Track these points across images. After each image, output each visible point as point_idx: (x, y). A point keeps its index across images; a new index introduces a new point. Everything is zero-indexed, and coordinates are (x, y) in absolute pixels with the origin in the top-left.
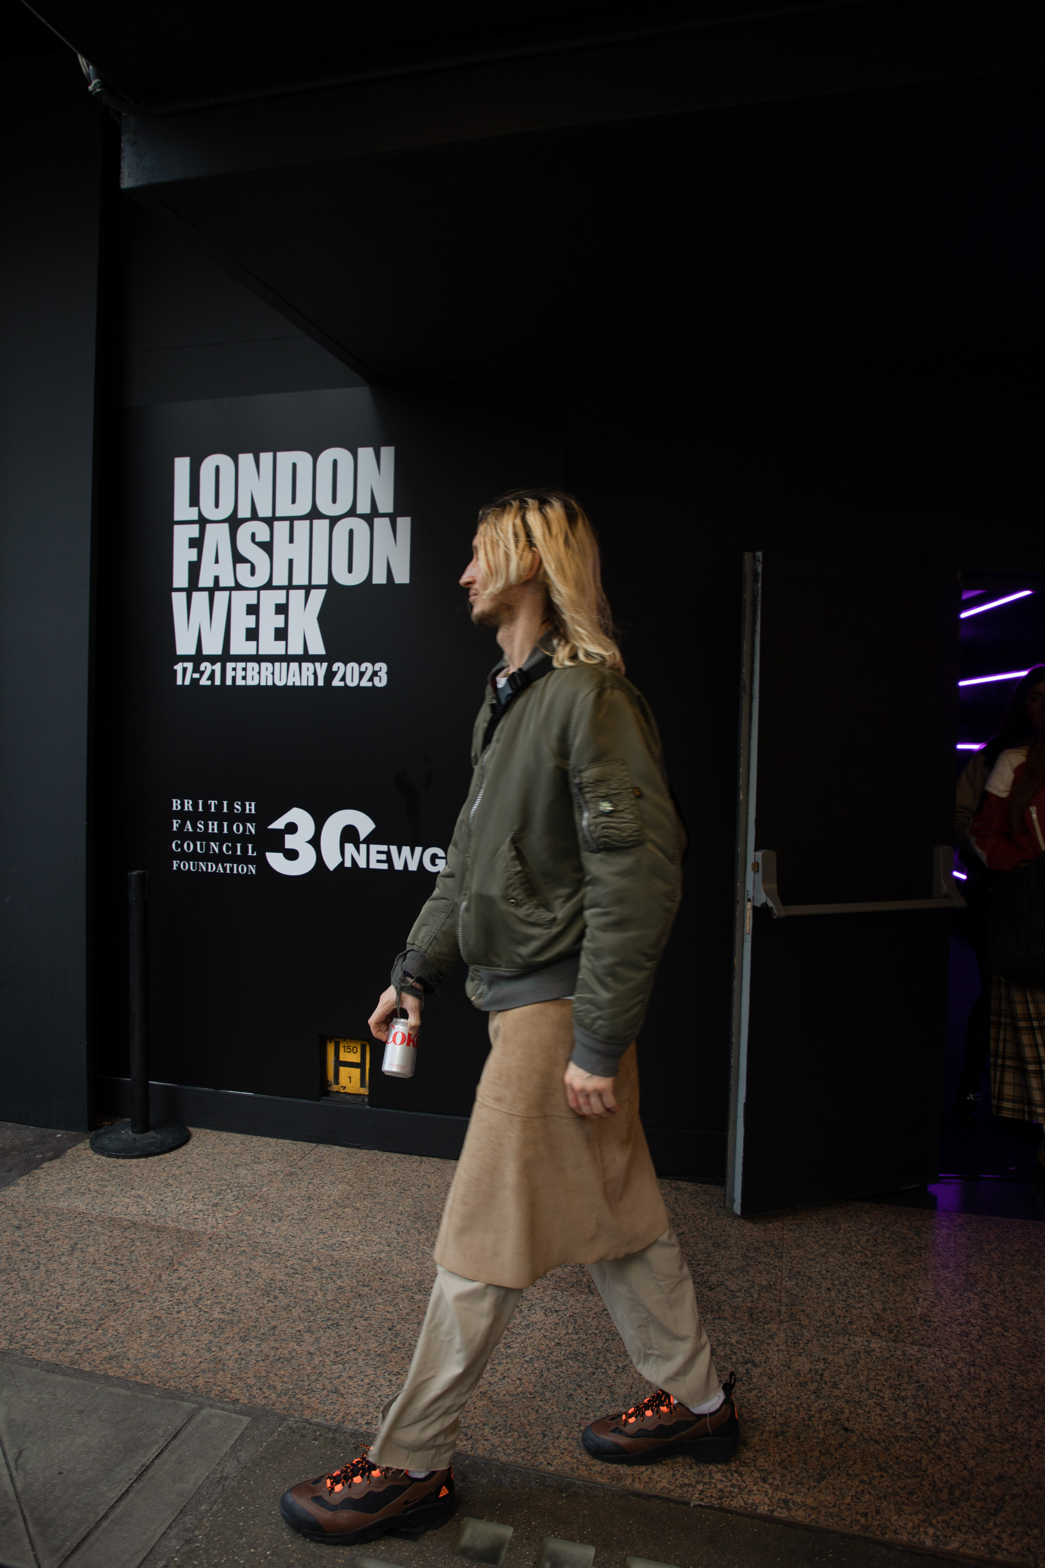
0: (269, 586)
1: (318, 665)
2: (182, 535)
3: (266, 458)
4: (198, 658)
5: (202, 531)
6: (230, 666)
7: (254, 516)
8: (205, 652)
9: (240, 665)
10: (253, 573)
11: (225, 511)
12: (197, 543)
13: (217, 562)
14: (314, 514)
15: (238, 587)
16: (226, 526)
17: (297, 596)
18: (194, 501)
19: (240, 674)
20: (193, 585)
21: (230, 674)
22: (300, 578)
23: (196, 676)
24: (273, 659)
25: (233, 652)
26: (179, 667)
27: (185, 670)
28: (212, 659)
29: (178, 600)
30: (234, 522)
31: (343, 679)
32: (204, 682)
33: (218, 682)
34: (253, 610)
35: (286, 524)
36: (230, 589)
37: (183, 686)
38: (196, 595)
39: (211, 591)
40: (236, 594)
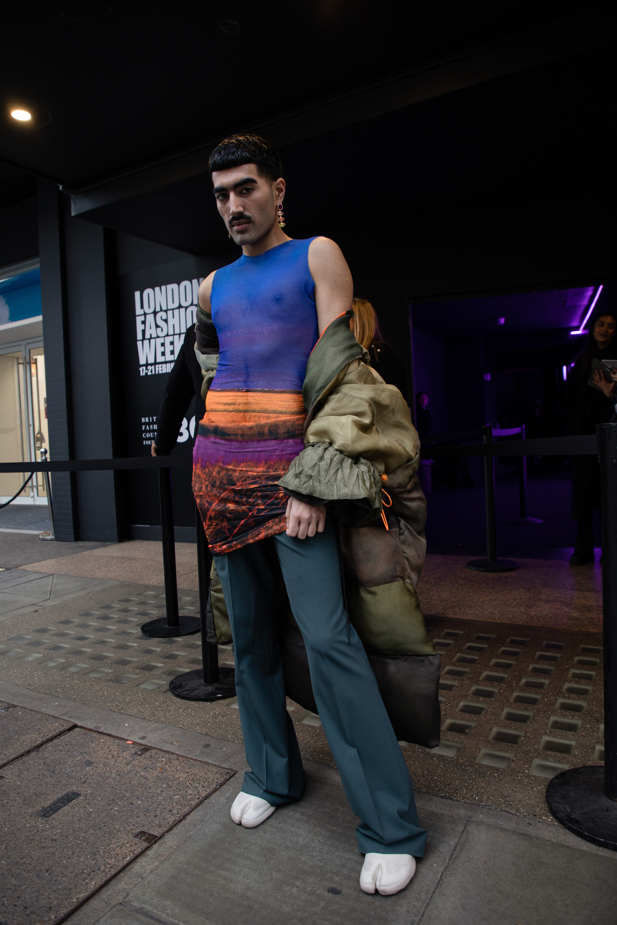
0: (167, 335)
2: (139, 320)
3: (163, 288)
4: (147, 365)
5: (145, 318)
6: (157, 366)
7: (161, 310)
8: (149, 362)
9: (160, 365)
10: (162, 331)
11: (152, 310)
12: (144, 323)
13: (150, 328)
14: (180, 307)
15: (158, 337)
16: (152, 315)
17: (176, 337)
18: (142, 307)
19: (160, 369)
20: (144, 339)
21: (157, 369)
22: (177, 331)
23: (147, 371)
24: (168, 362)
25: (158, 361)
26: (141, 369)
27: (143, 370)
28: (151, 365)
29: (139, 344)
30: (155, 313)
32: (149, 373)
33: (153, 373)
34: (163, 345)
35: (171, 311)
36: (155, 338)
37: (143, 376)
38: (145, 342)
39: (149, 339)
40: (157, 339)
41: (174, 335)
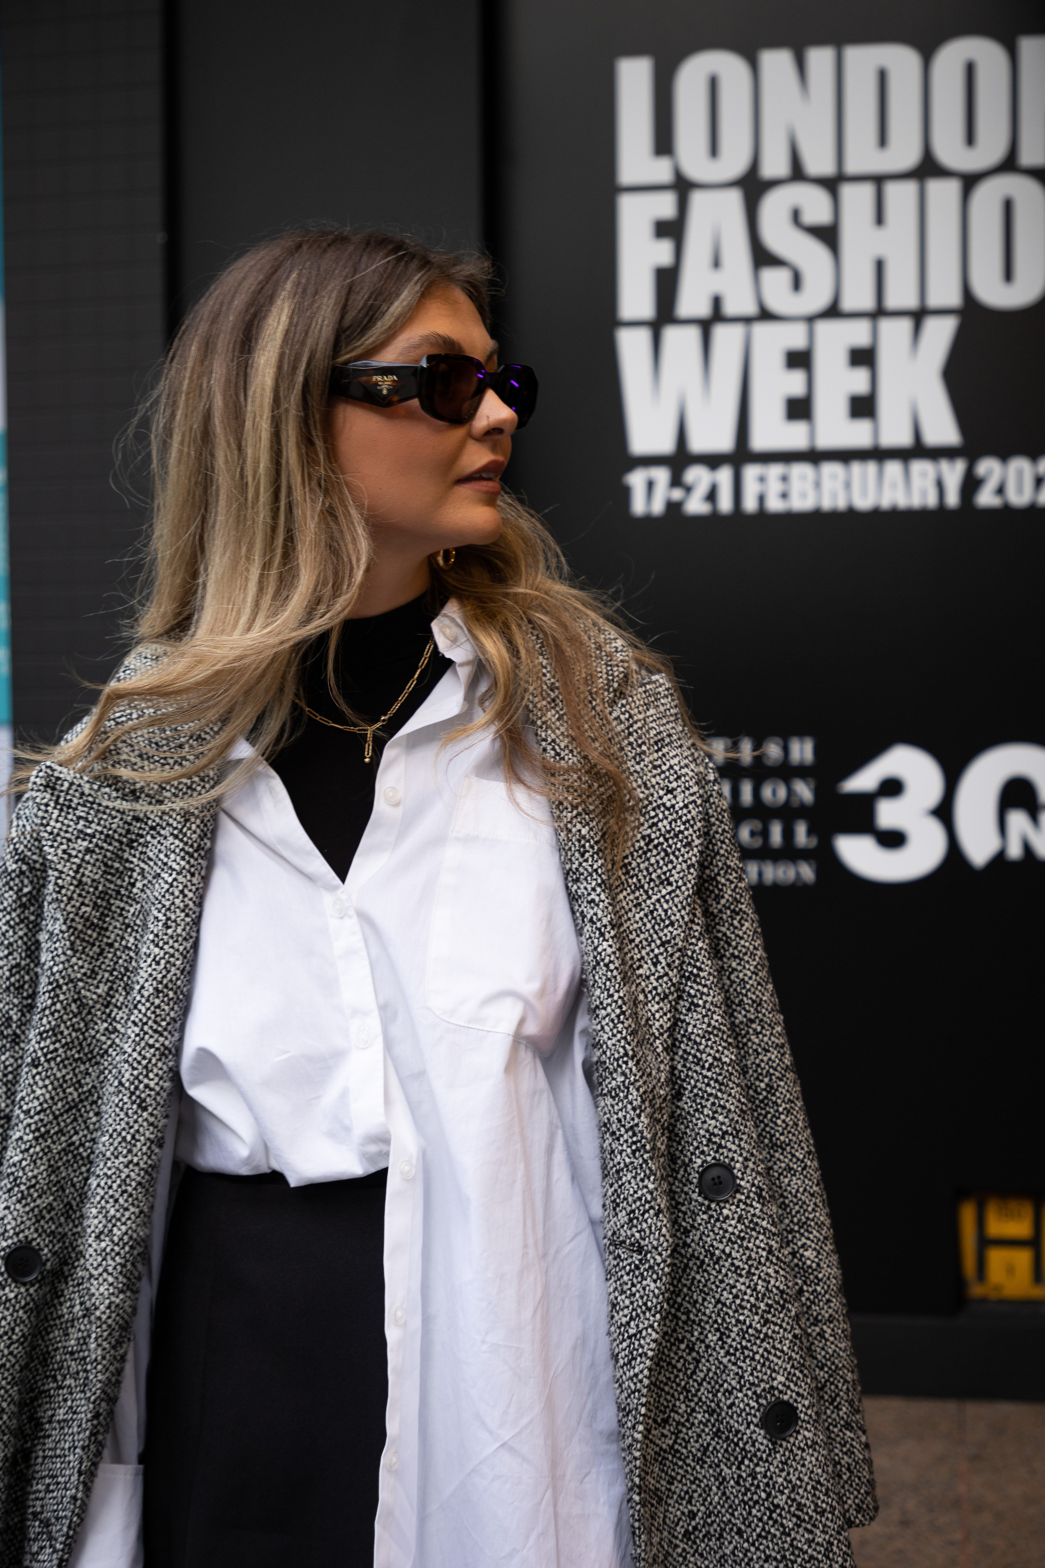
0: (833, 312)
1: (944, 465)
2: (636, 214)
3: (820, 56)
4: (680, 459)
5: (683, 205)
6: (751, 472)
7: (798, 174)
8: (698, 444)
9: (775, 471)
10: (797, 285)
11: (732, 166)
12: (671, 230)
13: (716, 264)
14: (929, 168)
15: (766, 315)
16: (734, 197)
17: (895, 329)
18: (663, 145)
19: (774, 488)
20: (665, 317)
21: (751, 488)
22: (901, 296)
23: (677, 494)
24: (845, 456)
25: (759, 441)
26: (636, 479)
27: (650, 485)
28: (713, 461)
29: (633, 345)
30: (753, 186)
31: (1000, 490)
32: (696, 506)
33: (725, 504)
34: (798, 360)
35: (867, 191)
36: (747, 320)
37: (648, 520)
38: (672, 335)
39: (706, 326)
40: (760, 329)
41: (879, 312)
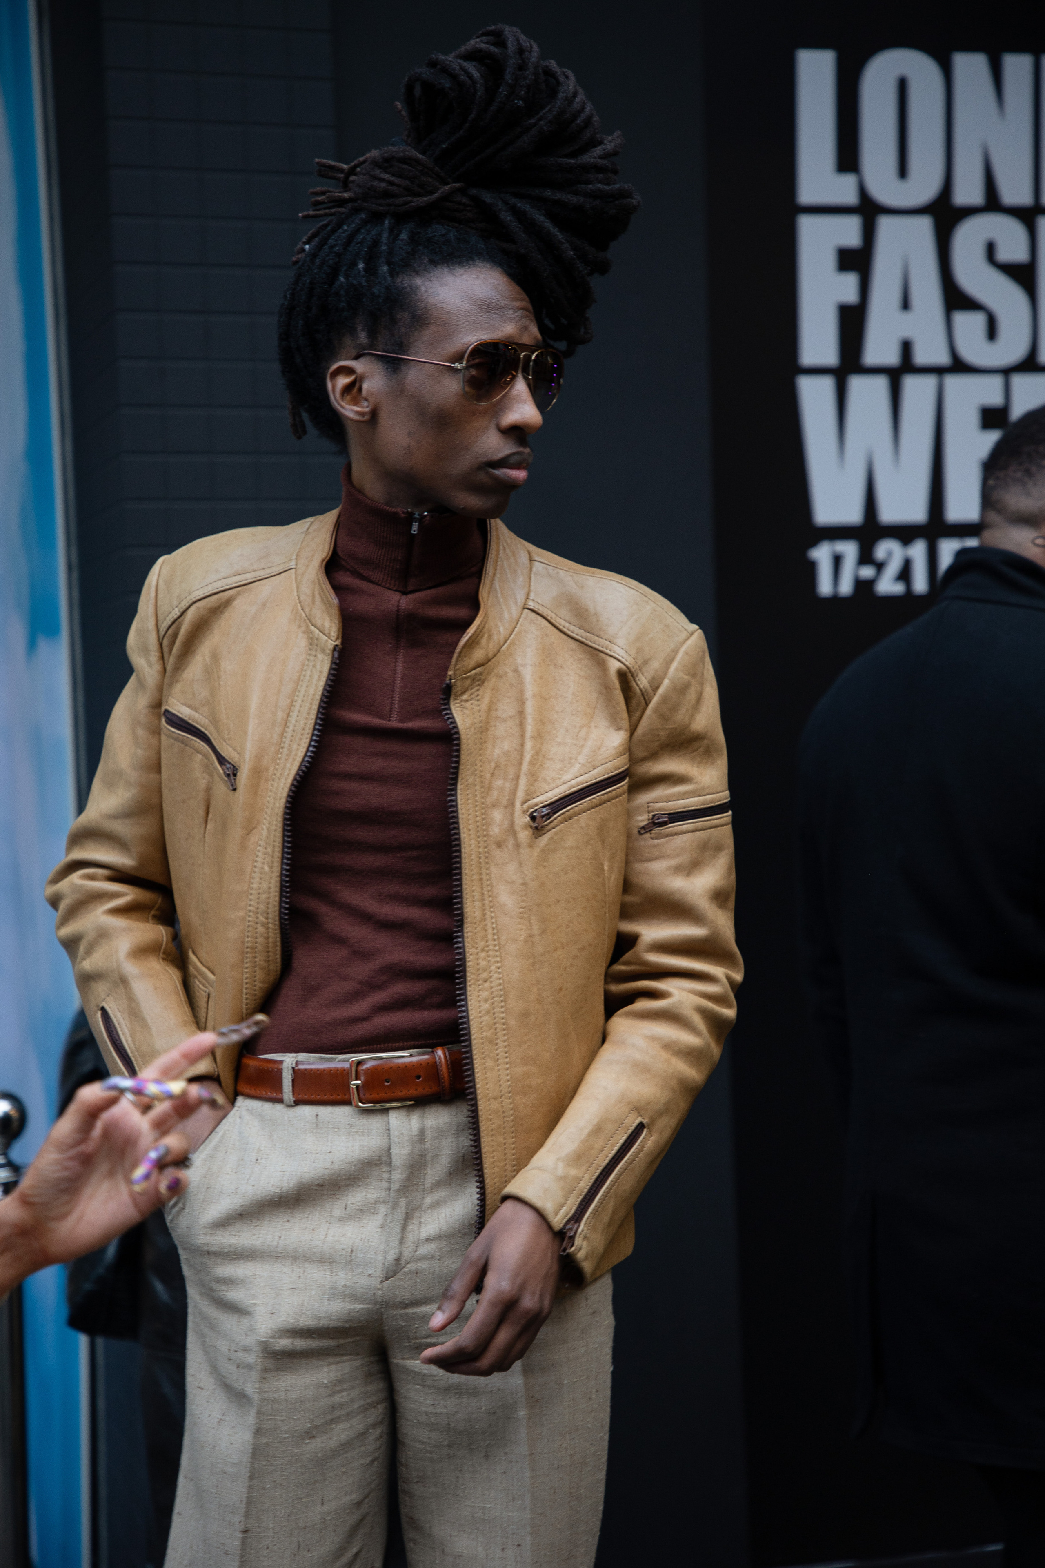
0: (1030, 364)
2: (819, 241)
3: (1014, 65)
4: (869, 531)
5: (869, 233)
6: (946, 545)
7: (993, 202)
8: (888, 514)
10: (992, 332)
12: (857, 261)
13: (906, 305)
15: (959, 366)
16: (924, 225)
18: (848, 160)
20: (852, 362)
23: (867, 572)
25: (956, 511)
26: (822, 554)
27: (837, 560)
28: (905, 534)
29: (816, 395)
30: (943, 214)
32: (888, 585)
33: (920, 583)
34: (995, 418)
36: (939, 371)
37: (837, 602)
38: (858, 385)
39: (895, 376)
40: (953, 382)
